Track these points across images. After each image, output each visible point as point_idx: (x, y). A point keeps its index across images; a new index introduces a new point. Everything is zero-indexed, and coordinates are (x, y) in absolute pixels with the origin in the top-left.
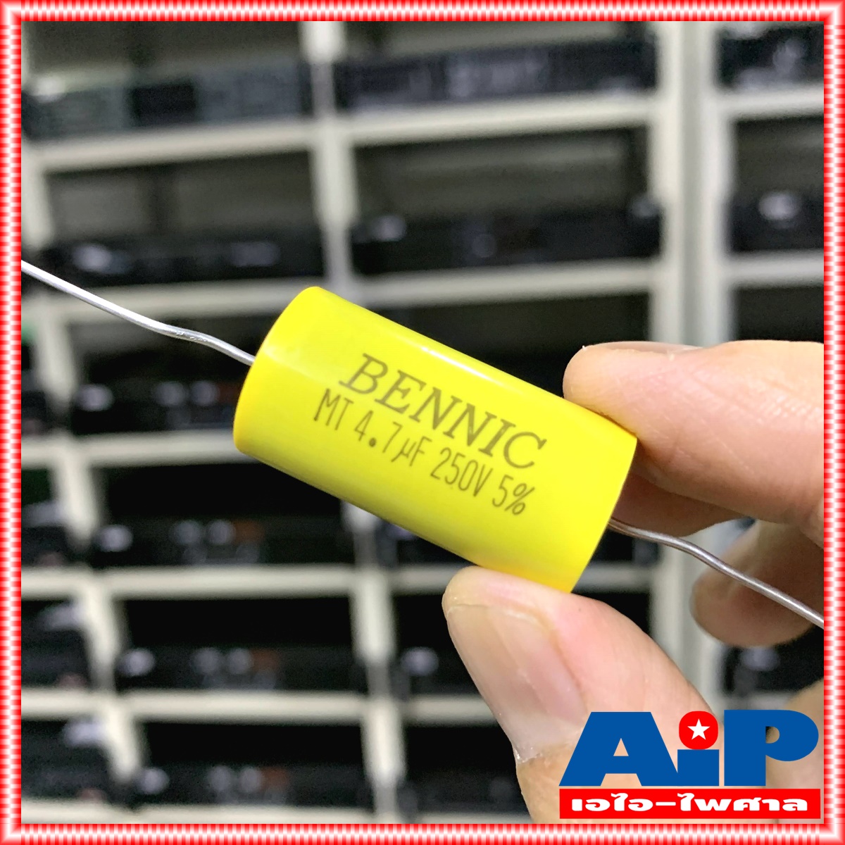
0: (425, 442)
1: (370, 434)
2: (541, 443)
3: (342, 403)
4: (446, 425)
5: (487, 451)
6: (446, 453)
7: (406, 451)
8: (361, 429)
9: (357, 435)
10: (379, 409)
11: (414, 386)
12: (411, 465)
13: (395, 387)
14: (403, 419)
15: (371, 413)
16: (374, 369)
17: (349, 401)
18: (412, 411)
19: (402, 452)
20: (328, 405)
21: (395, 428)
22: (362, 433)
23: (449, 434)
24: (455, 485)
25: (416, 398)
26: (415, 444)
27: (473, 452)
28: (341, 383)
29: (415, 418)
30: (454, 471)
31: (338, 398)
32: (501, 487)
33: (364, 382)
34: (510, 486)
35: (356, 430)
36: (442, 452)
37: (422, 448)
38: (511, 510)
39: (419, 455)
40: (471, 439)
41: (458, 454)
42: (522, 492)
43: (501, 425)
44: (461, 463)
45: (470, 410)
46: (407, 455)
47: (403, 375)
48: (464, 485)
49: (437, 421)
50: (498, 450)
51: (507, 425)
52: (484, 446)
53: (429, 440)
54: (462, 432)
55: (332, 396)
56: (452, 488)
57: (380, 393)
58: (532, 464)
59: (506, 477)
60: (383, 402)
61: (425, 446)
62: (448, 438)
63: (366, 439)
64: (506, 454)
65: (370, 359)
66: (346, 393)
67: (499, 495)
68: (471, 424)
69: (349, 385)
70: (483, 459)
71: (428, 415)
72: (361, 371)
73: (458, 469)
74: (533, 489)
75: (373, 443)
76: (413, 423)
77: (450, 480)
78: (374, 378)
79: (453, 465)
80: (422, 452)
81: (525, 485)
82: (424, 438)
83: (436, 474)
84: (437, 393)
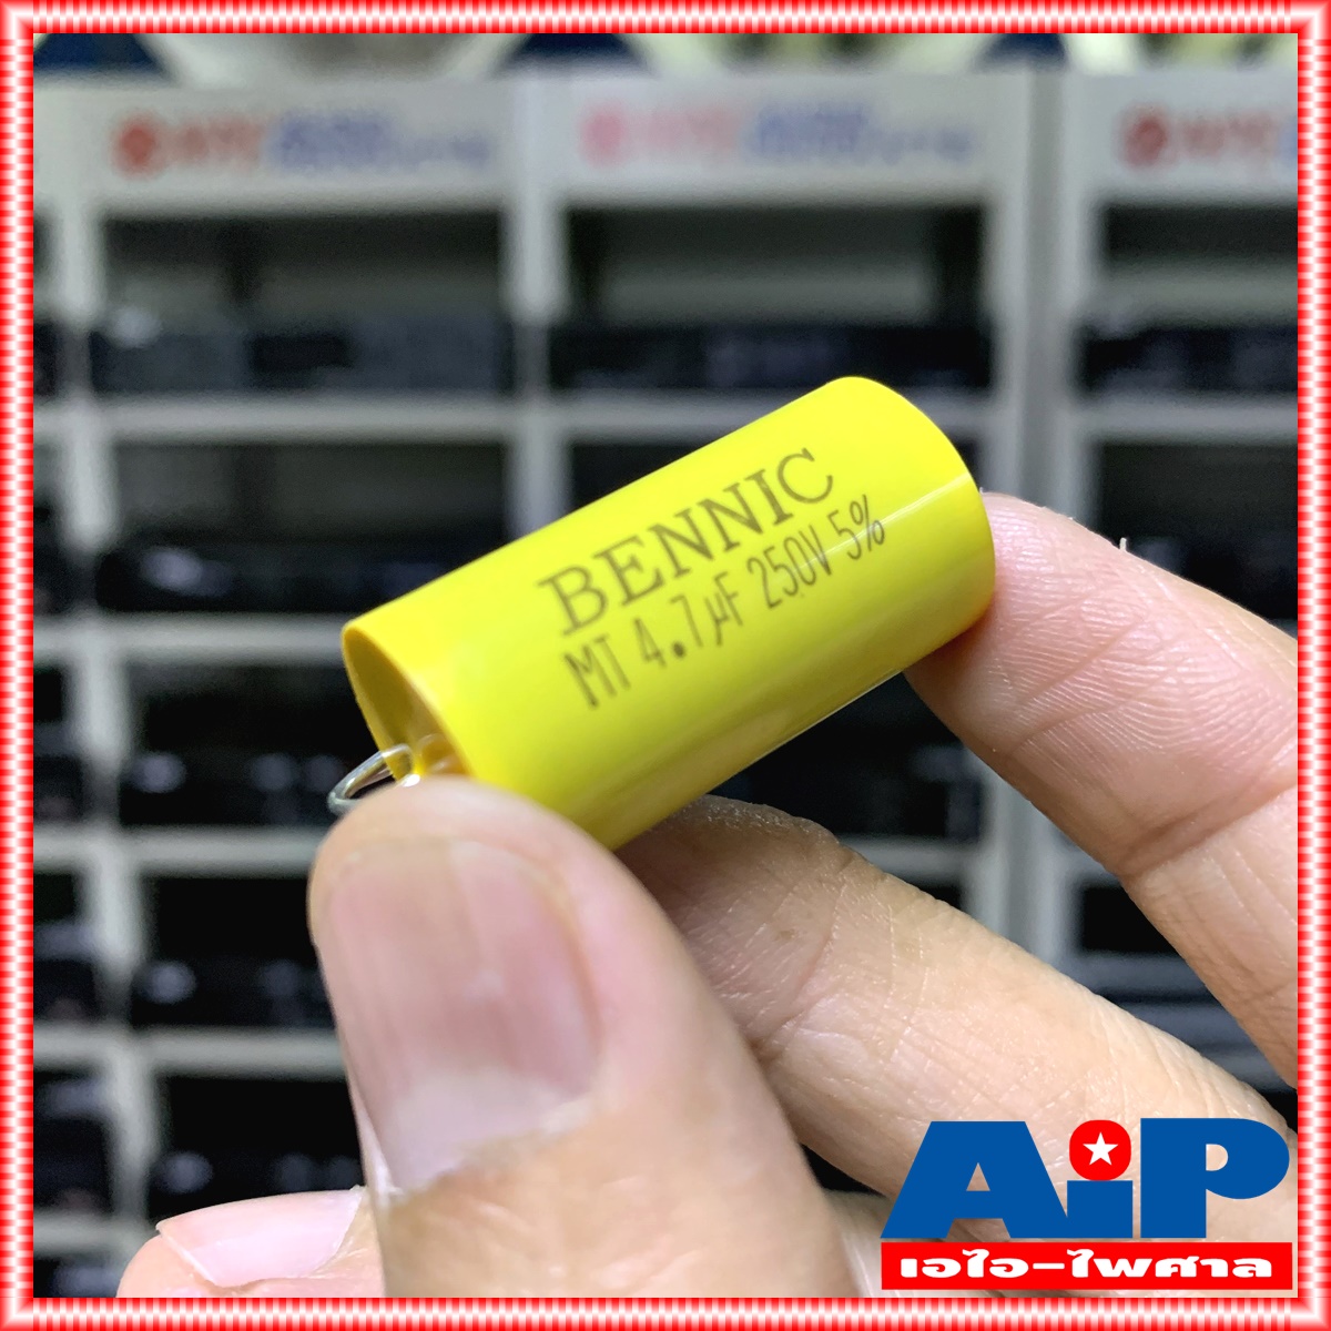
0: (724, 581)
1: (665, 644)
2: (806, 454)
3: (597, 651)
4: (715, 542)
5: (782, 517)
6: (755, 565)
7: (719, 615)
8: (650, 651)
9: (654, 664)
10: (638, 608)
11: (632, 549)
12: (740, 622)
13: (619, 573)
14: (672, 586)
15: (638, 623)
16: (571, 583)
17: (601, 640)
18: (668, 570)
19: (717, 622)
20: (587, 670)
21: (679, 606)
22: (658, 654)
23: (730, 545)
24: (803, 587)
25: (652, 555)
26: (717, 596)
27: (773, 534)
28: (567, 633)
29: (680, 572)
30: (782, 572)
31: (587, 651)
32: (840, 532)
33: (585, 606)
34: (844, 520)
35: (647, 658)
36: (750, 569)
37: (729, 590)
38: (874, 544)
39: (735, 601)
40: (754, 525)
41: (766, 552)
42: (861, 512)
43: (753, 483)
44: (779, 556)
45: (709, 505)
46: (725, 618)
47: (606, 555)
48: (809, 577)
49: (702, 549)
50: (787, 503)
51: (758, 477)
52: (772, 516)
53: (724, 574)
54: (736, 530)
55: (578, 656)
56: (803, 596)
57: (615, 594)
58: (830, 479)
59: (830, 516)
60: (630, 597)
61: (729, 584)
62: (735, 551)
63: (668, 655)
64: (799, 498)
65: (552, 581)
66: (585, 636)
67: (848, 543)
68: (732, 514)
69: (576, 625)
70: (788, 528)
71: (687, 556)
72: (565, 600)
73: (784, 567)
74: (865, 498)
75: (679, 650)
76: (685, 579)
77: (791, 588)
78: (586, 588)
79: (776, 568)
80: (735, 594)
81: (854, 503)
82: (717, 579)
83: (774, 599)
84: (659, 531)
